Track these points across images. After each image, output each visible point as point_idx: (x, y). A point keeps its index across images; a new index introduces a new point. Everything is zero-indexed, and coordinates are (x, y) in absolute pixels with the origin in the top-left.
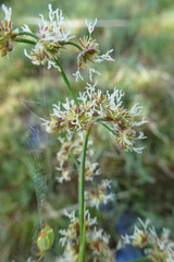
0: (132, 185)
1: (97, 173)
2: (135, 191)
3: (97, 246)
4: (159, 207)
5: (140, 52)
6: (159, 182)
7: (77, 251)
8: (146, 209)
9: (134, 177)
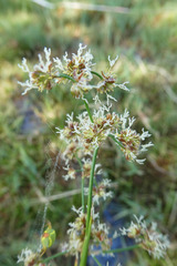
0: (121, 176)
1: (99, 173)
2: (123, 181)
3: (99, 236)
4: (144, 198)
5: (139, 44)
6: (147, 175)
7: (82, 239)
8: (132, 199)
9: (124, 169)
